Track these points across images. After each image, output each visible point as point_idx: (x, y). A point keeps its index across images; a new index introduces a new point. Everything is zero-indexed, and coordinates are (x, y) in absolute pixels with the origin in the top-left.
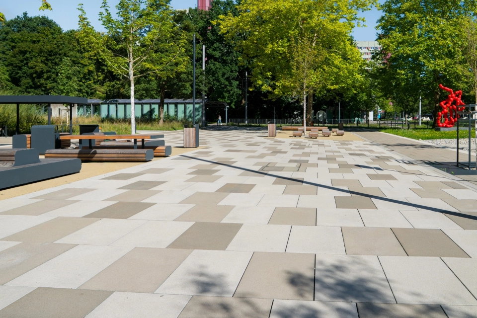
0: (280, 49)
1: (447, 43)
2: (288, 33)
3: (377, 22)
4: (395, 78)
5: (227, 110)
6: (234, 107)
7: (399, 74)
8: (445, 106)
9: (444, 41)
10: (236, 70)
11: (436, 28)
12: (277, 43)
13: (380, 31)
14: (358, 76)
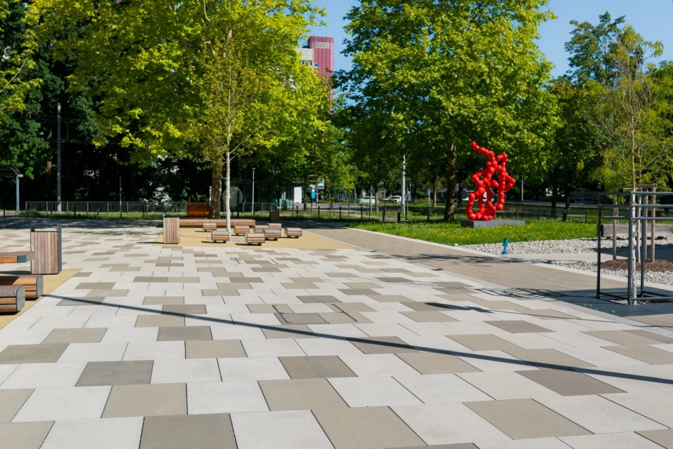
0: (164, 62)
1: (480, 66)
2: (181, 29)
3: (344, 18)
4: (385, 128)
5: (18, 181)
6: (32, 177)
7: (393, 120)
8: (481, 182)
9: (473, 63)
10: (37, 99)
11: (459, 39)
12: (159, 50)
13: (351, 37)
14: (318, 124)
